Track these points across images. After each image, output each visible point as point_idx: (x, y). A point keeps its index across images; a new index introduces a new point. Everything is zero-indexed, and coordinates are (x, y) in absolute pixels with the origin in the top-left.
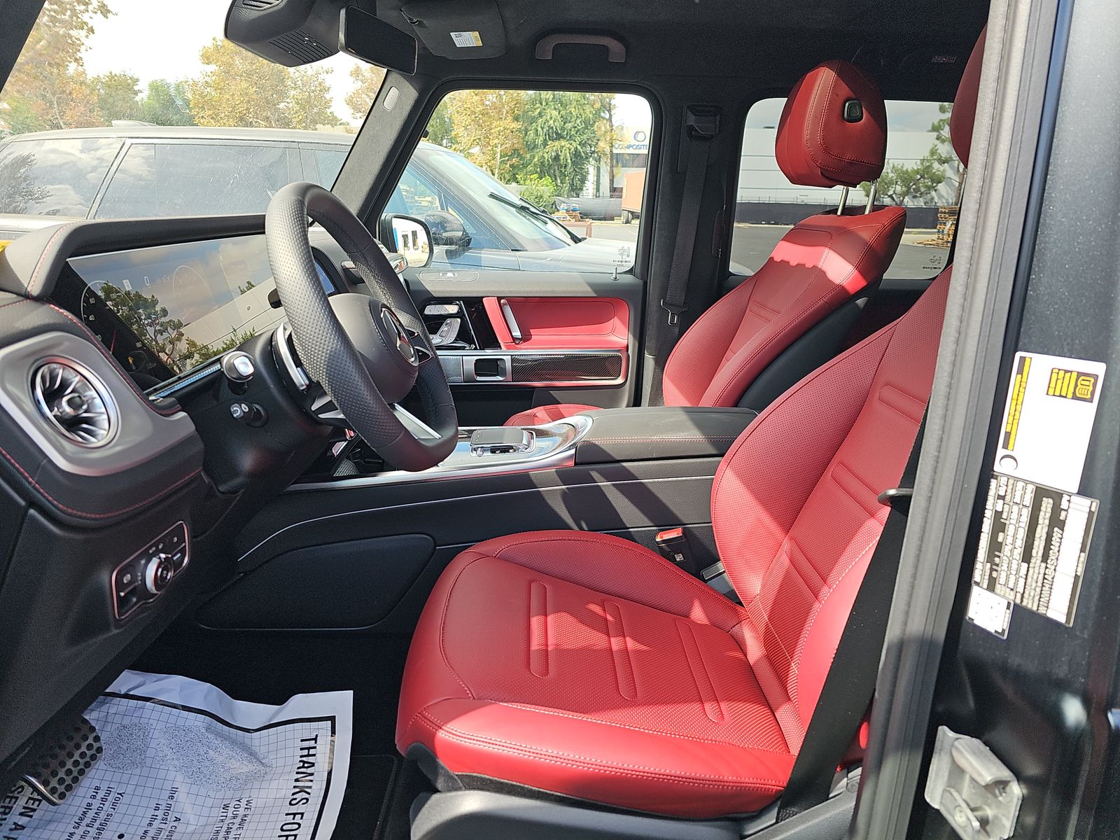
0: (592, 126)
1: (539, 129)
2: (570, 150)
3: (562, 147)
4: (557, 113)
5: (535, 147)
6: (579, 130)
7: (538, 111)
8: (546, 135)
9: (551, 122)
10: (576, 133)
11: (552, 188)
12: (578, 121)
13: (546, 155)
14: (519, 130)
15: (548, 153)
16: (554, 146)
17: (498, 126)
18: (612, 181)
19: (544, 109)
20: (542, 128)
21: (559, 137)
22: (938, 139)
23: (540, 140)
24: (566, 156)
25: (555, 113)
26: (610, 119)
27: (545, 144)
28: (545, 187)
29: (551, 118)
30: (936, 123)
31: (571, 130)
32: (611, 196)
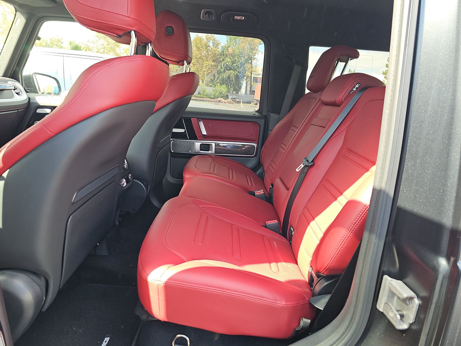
0: (244, 65)
1: (222, 65)
2: (234, 74)
3: (231, 73)
4: (230, 60)
5: (221, 72)
6: (238, 67)
7: (222, 58)
8: (225, 68)
9: (227, 63)
10: (237, 68)
11: (226, 89)
12: (238, 63)
13: (225, 76)
14: (215, 66)
15: (225, 75)
16: (228, 73)
17: (206, 63)
18: (251, 88)
19: (225, 58)
20: (224, 65)
21: (230, 69)
22: (385, 78)
23: (222, 70)
24: (233, 77)
25: (229, 60)
26: (251, 63)
27: (224, 72)
28: (223, 89)
29: (227, 62)
30: (384, 71)
31: (235, 67)
32: (250, 94)
